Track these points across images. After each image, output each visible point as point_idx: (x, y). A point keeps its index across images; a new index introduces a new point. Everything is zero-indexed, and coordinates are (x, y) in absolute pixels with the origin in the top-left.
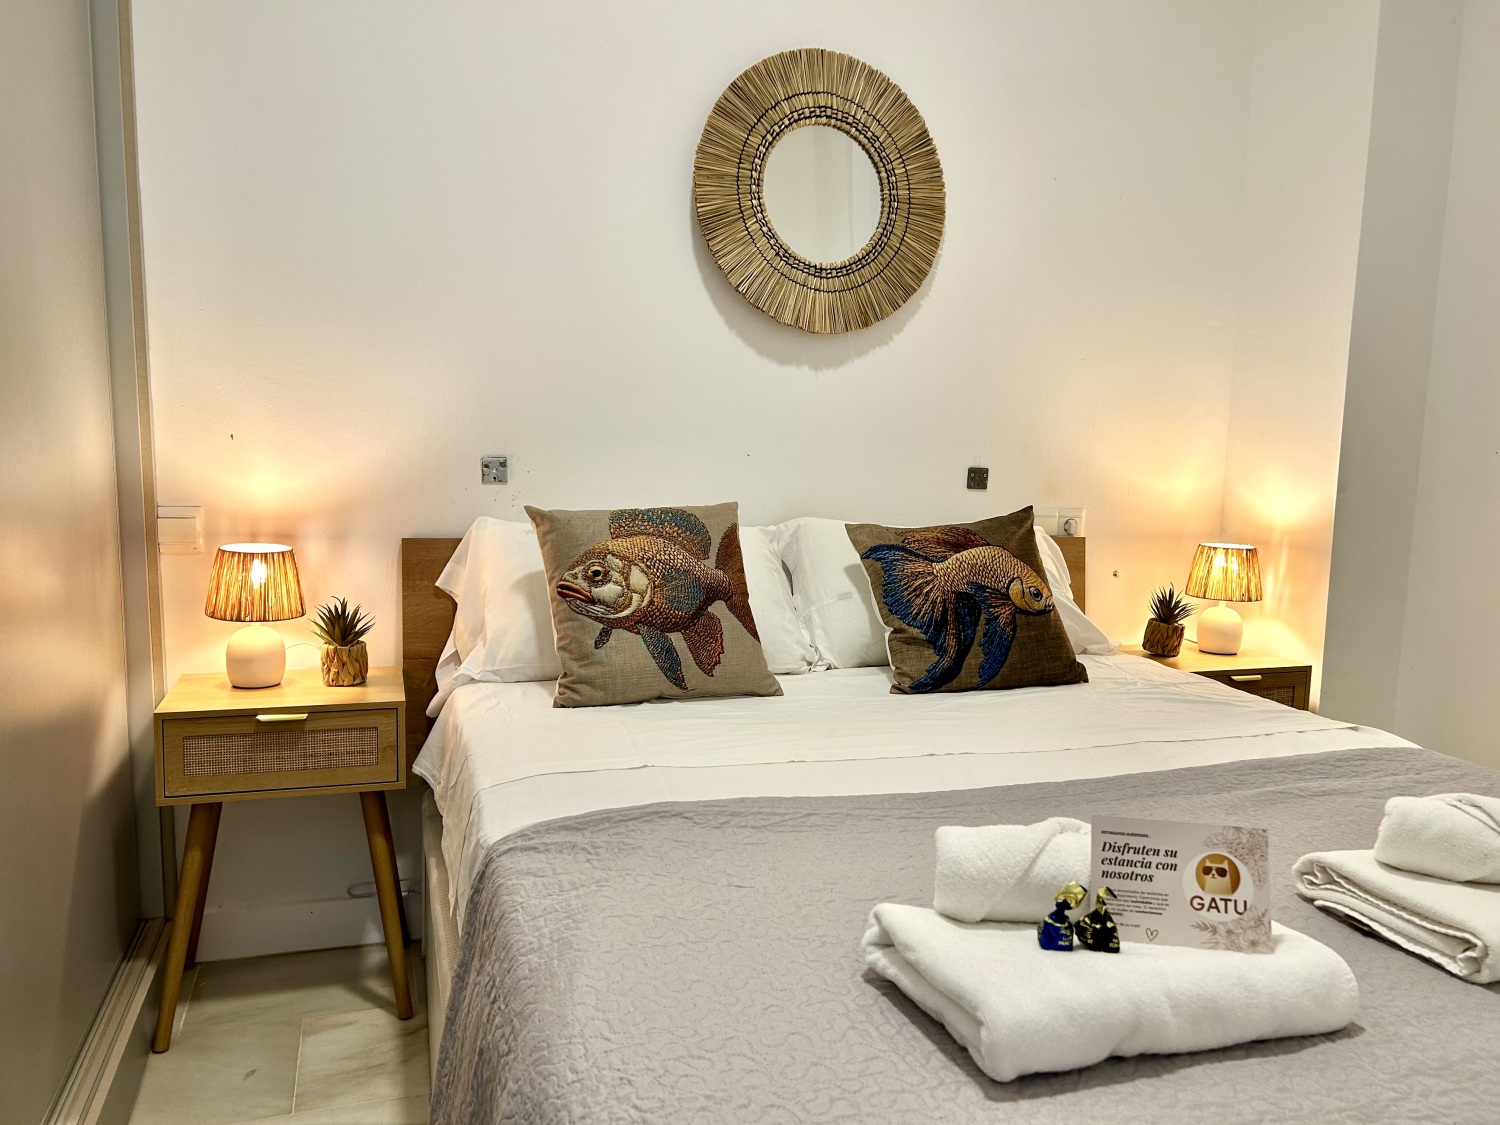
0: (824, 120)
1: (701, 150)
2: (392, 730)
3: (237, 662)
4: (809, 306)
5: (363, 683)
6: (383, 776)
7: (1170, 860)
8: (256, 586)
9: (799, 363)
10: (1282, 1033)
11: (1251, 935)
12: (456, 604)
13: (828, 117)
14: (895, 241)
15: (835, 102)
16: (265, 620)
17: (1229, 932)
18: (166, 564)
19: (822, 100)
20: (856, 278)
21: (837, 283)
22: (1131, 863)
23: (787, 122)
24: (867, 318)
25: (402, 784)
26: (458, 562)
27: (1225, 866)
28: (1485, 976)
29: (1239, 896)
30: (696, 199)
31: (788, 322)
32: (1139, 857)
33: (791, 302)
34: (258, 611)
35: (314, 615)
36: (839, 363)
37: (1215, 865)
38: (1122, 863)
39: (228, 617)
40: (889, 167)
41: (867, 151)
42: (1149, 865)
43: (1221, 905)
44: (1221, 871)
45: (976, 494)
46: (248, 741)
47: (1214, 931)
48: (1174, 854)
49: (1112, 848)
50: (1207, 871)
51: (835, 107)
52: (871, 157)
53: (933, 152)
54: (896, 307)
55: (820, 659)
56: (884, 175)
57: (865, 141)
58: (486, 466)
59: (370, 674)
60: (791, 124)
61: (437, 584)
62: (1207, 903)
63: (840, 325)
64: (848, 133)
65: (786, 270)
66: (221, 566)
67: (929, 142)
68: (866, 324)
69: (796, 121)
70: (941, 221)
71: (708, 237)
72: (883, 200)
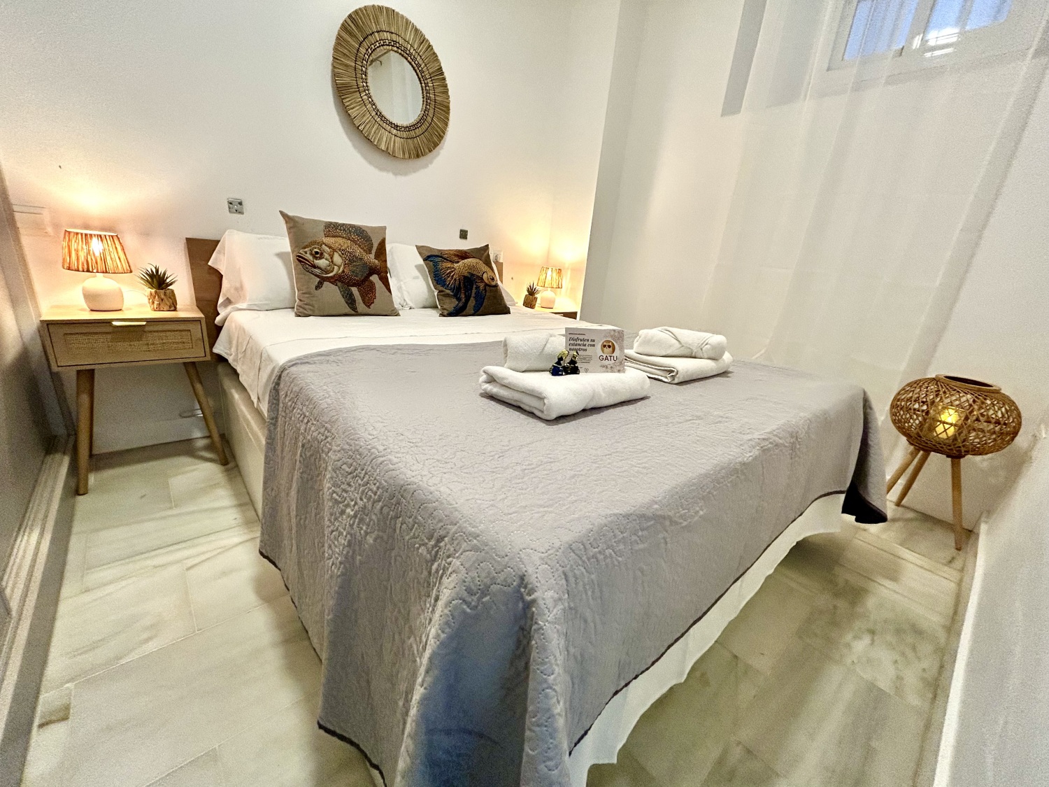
0: (395, 49)
1: (335, 49)
2: (198, 332)
3: (90, 297)
4: (392, 144)
5: (175, 310)
6: (197, 353)
7: (592, 343)
8: (97, 254)
9: (388, 171)
10: (631, 399)
11: (618, 368)
12: (222, 276)
13: (397, 48)
14: (429, 119)
15: (401, 41)
16: (106, 272)
17: (612, 367)
18: (26, 241)
19: (394, 37)
20: (412, 133)
21: (405, 135)
22: (579, 345)
23: (378, 45)
24: (418, 154)
25: (208, 358)
26: (219, 252)
27: (610, 344)
28: (676, 381)
29: (614, 355)
30: (335, 75)
31: (383, 148)
32: (582, 342)
33: (385, 139)
34: (101, 266)
35: (138, 273)
36: (405, 174)
37: (607, 344)
38: (576, 345)
39: (81, 269)
40: (426, 81)
41: (416, 72)
42: (584, 345)
43: (609, 358)
44: (609, 346)
45: (463, 241)
46: (109, 337)
47: (607, 368)
48: (594, 341)
49: (573, 339)
50: (605, 346)
51: (400, 43)
52: (417, 75)
53: (444, 79)
54: (430, 151)
55: (407, 304)
56: (423, 85)
57: (415, 66)
58: (231, 203)
59: (178, 306)
60: (380, 46)
61: (209, 264)
62: (604, 357)
63: (407, 155)
64: (407, 59)
65: (381, 123)
66: (69, 240)
67: (442, 74)
68: (418, 156)
69: (382, 45)
70: (448, 113)
71: (343, 97)
72: (423, 98)
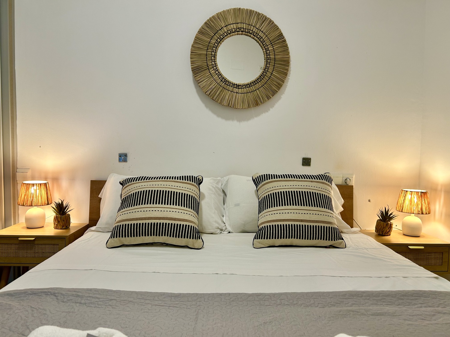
1: (193, 46)
2: (63, 245)
4: (234, 99)
5: (67, 228)
15: (245, 26)
21: (245, 90)
23: (226, 34)
30: (192, 63)
31: (225, 105)
33: (227, 97)
36: (248, 119)
40: (266, 47)
41: (258, 42)
45: (306, 167)
51: (244, 28)
53: (285, 41)
54: (269, 98)
56: (265, 51)
57: (257, 39)
58: (120, 156)
61: (99, 196)
63: (246, 106)
64: (250, 36)
65: (225, 86)
67: (283, 37)
68: (257, 104)
69: (229, 34)
70: (288, 66)
71: (195, 76)
72: (264, 60)
